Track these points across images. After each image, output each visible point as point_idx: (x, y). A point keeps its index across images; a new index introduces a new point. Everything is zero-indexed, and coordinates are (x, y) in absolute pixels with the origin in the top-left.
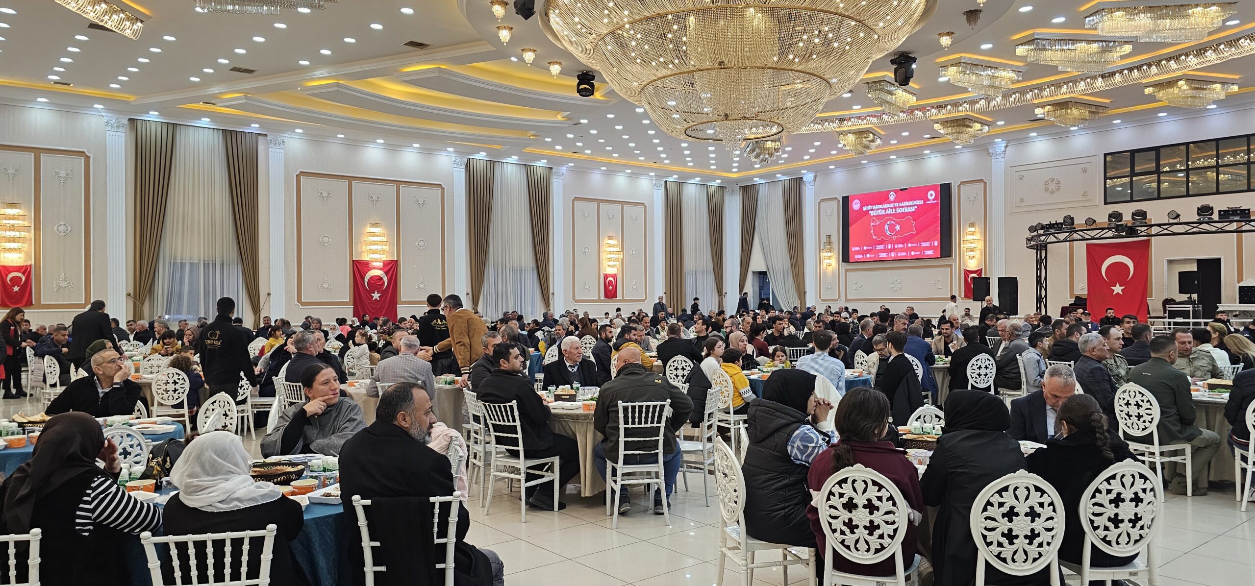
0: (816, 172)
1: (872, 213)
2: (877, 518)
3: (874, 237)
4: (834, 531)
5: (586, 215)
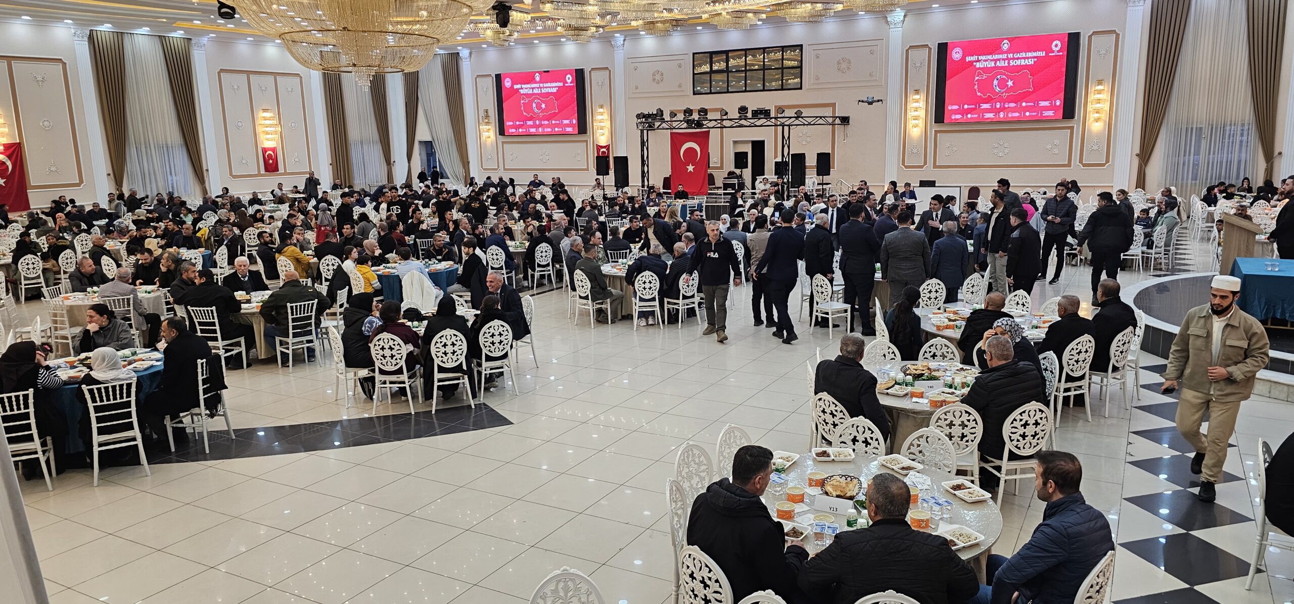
0: (471, 49)
1: (522, 91)
2: (394, 352)
3: (525, 114)
5: (236, 87)
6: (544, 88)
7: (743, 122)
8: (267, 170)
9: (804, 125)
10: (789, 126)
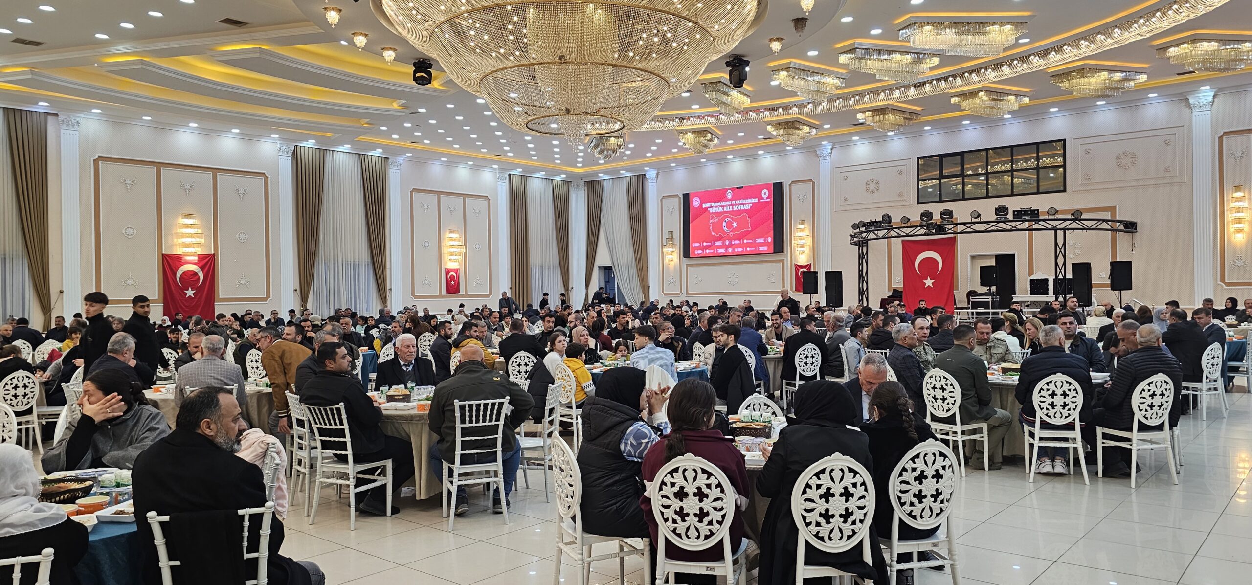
0: (658, 169)
1: (711, 210)
2: (707, 505)
3: (713, 234)
4: (666, 520)
5: (426, 207)
6: (736, 205)
7: (1002, 225)
8: (448, 291)
9: (1082, 229)
10: (1064, 230)
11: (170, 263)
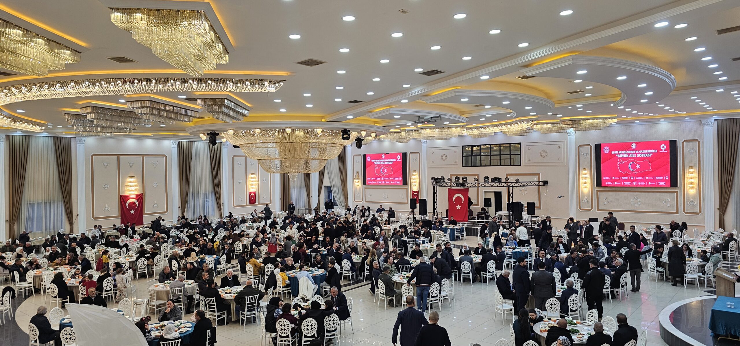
1: (375, 163)
2: (286, 328)
3: (376, 174)
5: (240, 164)
6: (386, 161)
7: (486, 185)
8: (250, 203)
9: (521, 186)
10: (512, 187)
11: (123, 199)
